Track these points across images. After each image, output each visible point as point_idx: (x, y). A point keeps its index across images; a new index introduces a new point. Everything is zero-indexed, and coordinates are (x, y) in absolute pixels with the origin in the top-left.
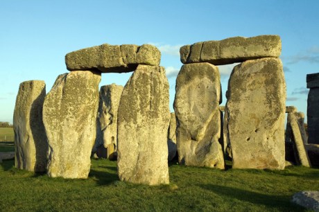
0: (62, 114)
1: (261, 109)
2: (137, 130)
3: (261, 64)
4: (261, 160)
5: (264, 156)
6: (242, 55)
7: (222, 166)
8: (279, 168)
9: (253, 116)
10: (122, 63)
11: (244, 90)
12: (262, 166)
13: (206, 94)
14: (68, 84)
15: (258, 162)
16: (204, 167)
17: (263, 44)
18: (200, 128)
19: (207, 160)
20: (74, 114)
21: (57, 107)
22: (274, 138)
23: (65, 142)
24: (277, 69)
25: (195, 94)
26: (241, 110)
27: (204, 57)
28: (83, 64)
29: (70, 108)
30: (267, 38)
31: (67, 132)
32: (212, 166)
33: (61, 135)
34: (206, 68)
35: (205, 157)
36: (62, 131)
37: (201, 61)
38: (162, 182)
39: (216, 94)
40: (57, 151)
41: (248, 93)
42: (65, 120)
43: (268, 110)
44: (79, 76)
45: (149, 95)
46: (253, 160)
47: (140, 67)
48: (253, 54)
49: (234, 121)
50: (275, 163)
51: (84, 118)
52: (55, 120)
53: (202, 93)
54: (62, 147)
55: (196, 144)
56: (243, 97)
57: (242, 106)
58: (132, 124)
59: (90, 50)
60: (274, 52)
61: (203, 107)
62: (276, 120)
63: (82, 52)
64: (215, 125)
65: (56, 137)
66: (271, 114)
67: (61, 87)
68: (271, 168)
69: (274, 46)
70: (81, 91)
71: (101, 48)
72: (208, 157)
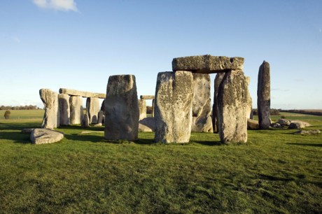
0: (173, 100)
2: (236, 110)
7: (212, 131)
10: (222, 68)
13: (203, 89)
14: (178, 79)
16: (203, 132)
18: (200, 109)
19: (205, 128)
20: (182, 100)
21: (169, 95)
23: (177, 119)
28: (192, 66)
29: (179, 95)
31: (178, 112)
32: (207, 131)
33: (173, 114)
35: (203, 126)
40: (170, 125)
42: (176, 104)
44: (185, 75)
45: (241, 89)
47: (232, 72)
52: (167, 105)
53: (201, 88)
54: (174, 122)
55: (195, 118)
58: (233, 107)
59: (197, 58)
61: (201, 96)
63: (191, 59)
64: (208, 107)
65: (169, 116)
67: (171, 81)
70: (187, 84)
71: (207, 57)
72: (205, 126)
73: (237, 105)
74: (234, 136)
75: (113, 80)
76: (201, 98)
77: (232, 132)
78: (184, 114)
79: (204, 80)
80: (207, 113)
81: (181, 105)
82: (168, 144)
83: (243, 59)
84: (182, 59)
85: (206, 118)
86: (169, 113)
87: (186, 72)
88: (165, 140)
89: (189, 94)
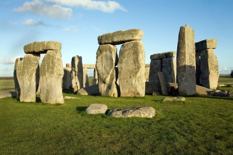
0: (23, 74)
1: (131, 67)
2: (46, 80)
3: (131, 44)
4: (133, 92)
5: (133, 90)
6: (122, 40)
7: (116, 95)
8: (141, 96)
9: (128, 70)
10: (41, 50)
11: (124, 58)
12: (133, 95)
13: (109, 60)
14: (25, 60)
15: (131, 93)
17: (131, 34)
18: (107, 77)
19: (110, 93)
20: (27, 73)
21: (21, 71)
22: (138, 81)
23: (25, 86)
24: (138, 46)
26: (123, 67)
27: (106, 42)
29: (26, 71)
30: (132, 30)
31: (25, 82)
32: (112, 96)
34: (108, 47)
35: (109, 91)
36: (23, 81)
37: (105, 43)
38: (57, 102)
39: (112, 60)
40: (22, 90)
41: (126, 59)
42: (24, 76)
43: (134, 67)
44: (29, 56)
45: (51, 64)
46: (129, 92)
47: (48, 51)
48: (127, 39)
49: (120, 73)
50: (138, 94)
51: (31, 75)
52: (21, 77)
54: (23, 88)
55: (106, 85)
56: (124, 61)
57: (123, 65)
58: (44, 77)
60: (136, 37)
61: (108, 66)
62: (138, 72)
65: (22, 84)
66: (136, 69)
68: (137, 96)
69: (136, 35)
70: (29, 63)
73: (47, 76)
80: (113, 80)
81: (27, 77)
85: (111, 85)
88: (19, 100)
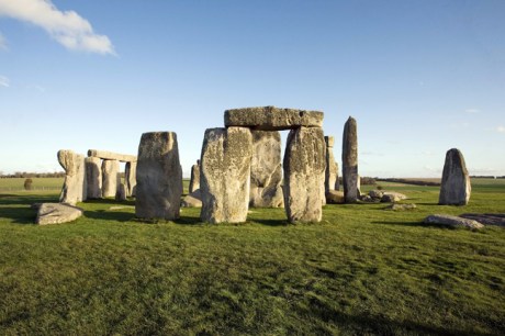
0: (224, 165)
2: (307, 179)
7: (283, 206)
13: (272, 151)
14: (230, 138)
18: (267, 177)
19: (273, 202)
21: (219, 159)
23: (229, 191)
25: (262, 150)
28: (249, 121)
31: (230, 182)
32: (277, 206)
33: (224, 184)
35: (271, 200)
36: (224, 180)
39: (280, 151)
40: (220, 199)
44: (240, 132)
52: (217, 171)
53: (268, 150)
54: (225, 194)
55: (262, 190)
59: (256, 110)
64: (279, 175)
65: (219, 186)
67: (222, 140)
71: (269, 109)
72: (274, 199)
73: (308, 171)
74: (305, 213)
75: (147, 138)
76: (269, 164)
77: (302, 208)
78: (239, 184)
79: (272, 140)
80: (277, 182)
81: (235, 173)
82: (217, 225)
83: (322, 114)
84: (236, 112)
85: (276, 190)
86: (218, 182)
87: (241, 129)
88: (214, 219)
89: (245, 158)
